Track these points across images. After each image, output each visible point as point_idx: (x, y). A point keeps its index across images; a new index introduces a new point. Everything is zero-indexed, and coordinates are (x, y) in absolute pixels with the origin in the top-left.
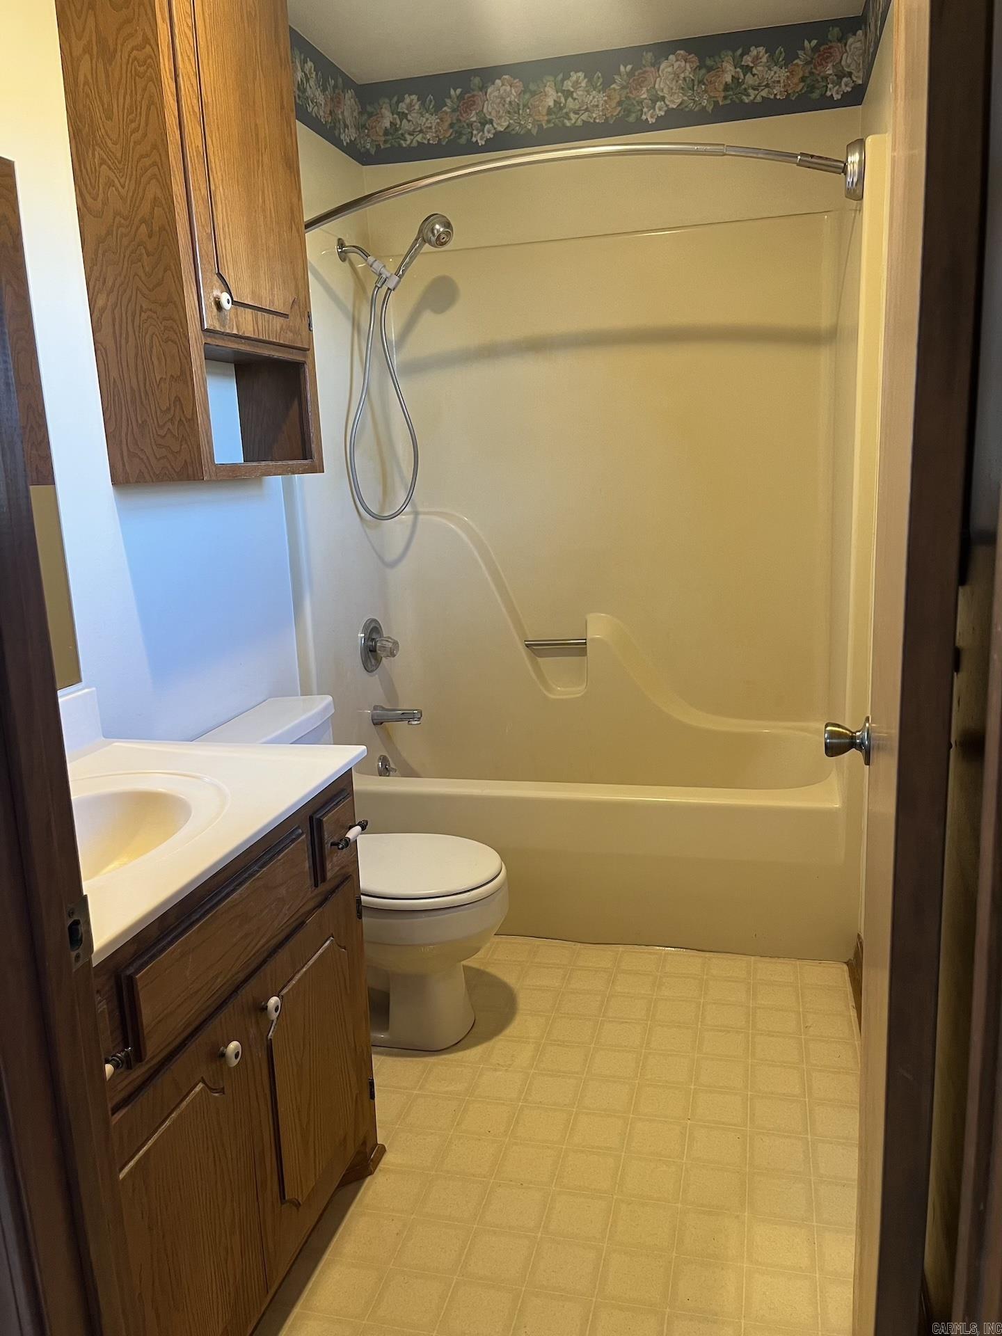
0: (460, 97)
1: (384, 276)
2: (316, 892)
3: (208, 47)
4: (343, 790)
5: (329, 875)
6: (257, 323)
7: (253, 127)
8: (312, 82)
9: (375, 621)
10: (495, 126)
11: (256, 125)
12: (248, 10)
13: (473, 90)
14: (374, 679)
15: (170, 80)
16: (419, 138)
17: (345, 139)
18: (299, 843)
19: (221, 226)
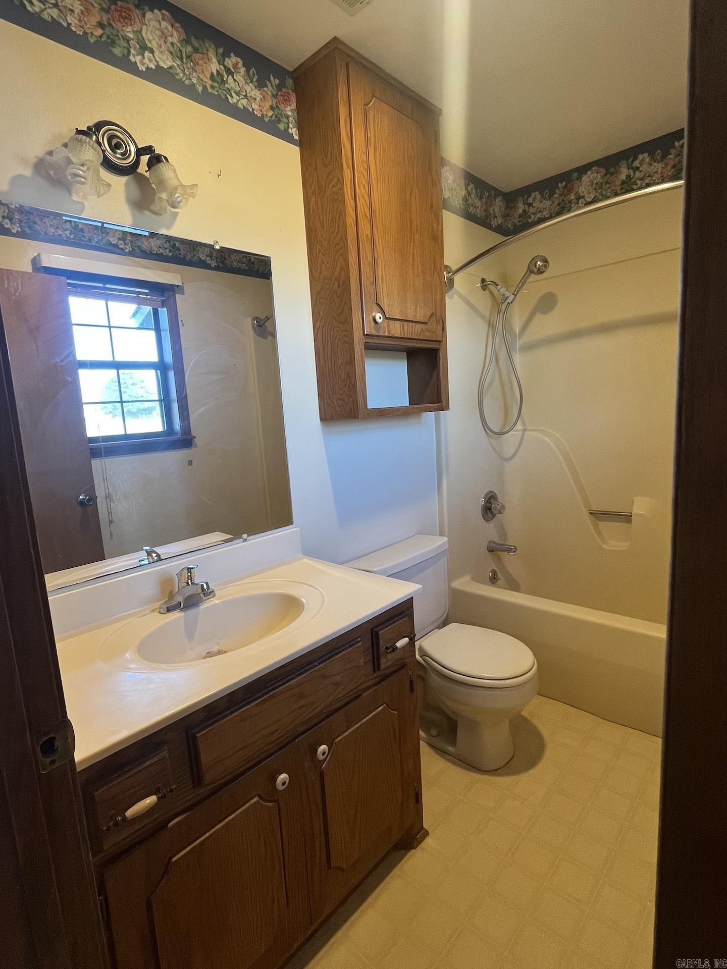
0: (565, 187)
1: (506, 296)
2: (375, 675)
3: (378, 178)
4: (404, 612)
5: (383, 666)
6: (404, 329)
7: (408, 221)
8: (473, 196)
9: (492, 492)
10: (586, 199)
11: (411, 219)
12: (409, 154)
13: (573, 181)
14: (492, 524)
15: (351, 200)
16: (539, 216)
17: (494, 223)
18: (354, 648)
19: (380, 277)
